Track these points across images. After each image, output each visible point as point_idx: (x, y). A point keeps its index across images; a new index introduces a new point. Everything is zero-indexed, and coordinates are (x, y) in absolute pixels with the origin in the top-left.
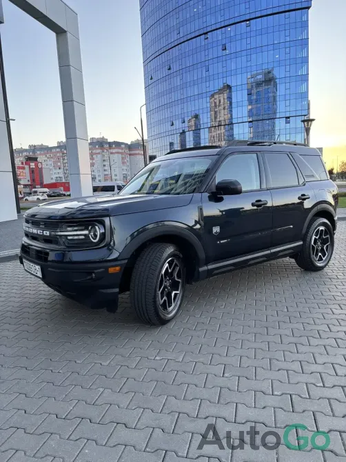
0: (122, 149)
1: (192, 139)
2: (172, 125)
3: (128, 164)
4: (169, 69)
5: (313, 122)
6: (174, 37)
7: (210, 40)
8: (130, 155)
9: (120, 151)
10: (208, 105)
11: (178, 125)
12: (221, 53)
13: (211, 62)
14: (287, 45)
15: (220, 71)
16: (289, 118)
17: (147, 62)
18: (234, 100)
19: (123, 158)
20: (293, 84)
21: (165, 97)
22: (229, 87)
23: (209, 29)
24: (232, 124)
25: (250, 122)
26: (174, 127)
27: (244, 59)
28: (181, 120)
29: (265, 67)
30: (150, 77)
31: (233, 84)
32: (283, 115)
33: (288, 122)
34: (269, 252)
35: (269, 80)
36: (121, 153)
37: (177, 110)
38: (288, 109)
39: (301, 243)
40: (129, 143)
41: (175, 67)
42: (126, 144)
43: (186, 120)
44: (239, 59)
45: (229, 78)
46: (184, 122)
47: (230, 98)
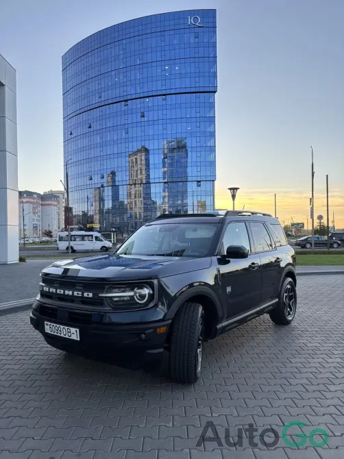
0: (34, 198)
1: (110, 194)
2: (91, 179)
3: (40, 214)
4: (90, 127)
5: (238, 190)
6: (95, 100)
7: (130, 107)
8: (42, 205)
9: (32, 200)
10: (127, 165)
11: (97, 180)
12: (139, 119)
13: (130, 126)
14: (198, 120)
15: (139, 134)
16: (200, 182)
17: (67, 118)
18: (151, 161)
19: (34, 208)
20: (203, 153)
21: (85, 152)
22: (147, 151)
23: (129, 97)
24: (149, 183)
25: (165, 183)
26: (93, 182)
27: (161, 127)
28: (99, 176)
29: (179, 136)
30: (69, 133)
31: (150, 147)
32: (195, 179)
33: (199, 186)
34: (258, 309)
35: (181, 147)
36: (33, 203)
37: (96, 166)
38: (199, 174)
39: (277, 300)
40: (42, 194)
41: (96, 126)
42: (39, 195)
43: (105, 176)
44: (156, 127)
45: (147, 142)
46: (103, 177)
47: (147, 160)
